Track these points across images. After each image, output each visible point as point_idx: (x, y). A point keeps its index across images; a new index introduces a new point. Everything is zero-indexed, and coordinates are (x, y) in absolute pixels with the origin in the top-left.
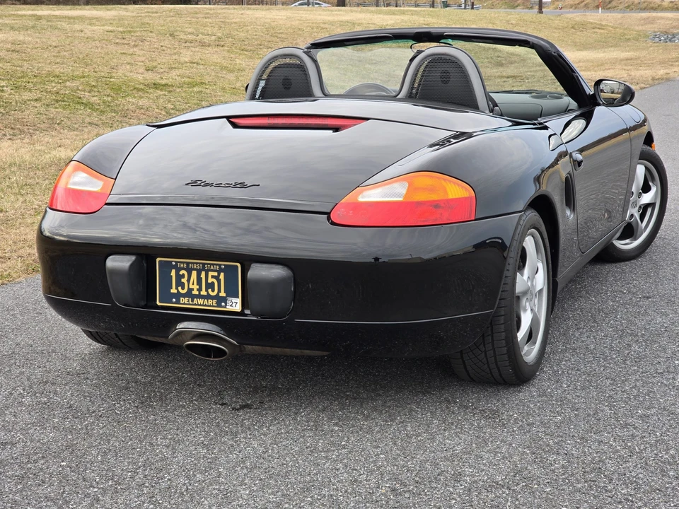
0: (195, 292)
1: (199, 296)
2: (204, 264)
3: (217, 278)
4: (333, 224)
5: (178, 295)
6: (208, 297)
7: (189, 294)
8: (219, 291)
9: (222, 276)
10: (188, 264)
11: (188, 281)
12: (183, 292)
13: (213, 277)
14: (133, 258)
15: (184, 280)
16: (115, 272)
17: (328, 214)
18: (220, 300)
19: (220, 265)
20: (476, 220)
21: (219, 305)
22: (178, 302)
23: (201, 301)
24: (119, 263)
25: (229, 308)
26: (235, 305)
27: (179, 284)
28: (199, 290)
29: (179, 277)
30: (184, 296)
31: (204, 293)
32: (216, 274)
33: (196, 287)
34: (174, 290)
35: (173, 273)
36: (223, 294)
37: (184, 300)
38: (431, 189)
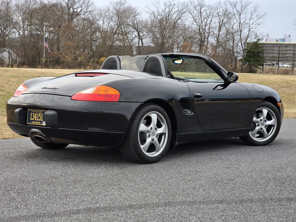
0: (36, 120)
1: (37, 121)
2: (38, 111)
3: (41, 115)
4: (71, 99)
5: (32, 121)
6: (39, 121)
7: (34, 121)
8: (41, 119)
9: (42, 115)
10: (35, 111)
11: (34, 116)
12: (33, 120)
13: (40, 115)
14: (21, 109)
15: (33, 116)
16: (16, 113)
17: (71, 96)
18: (41, 122)
19: (42, 111)
20: (118, 102)
21: (41, 124)
22: (32, 123)
23: (37, 123)
24: (17, 110)
25: (43, 125)
26: (44, 124)
27: (33, 117)
28: (37, 119)
29: (33, 115)
30: (33, 121)
31: (38, 120)
32: (41, 114)
33: (36, 118)
34: (31, 119)
35: (31, 114)
36: (42, 120)
37: (33, 122)
38: (105, 91)
